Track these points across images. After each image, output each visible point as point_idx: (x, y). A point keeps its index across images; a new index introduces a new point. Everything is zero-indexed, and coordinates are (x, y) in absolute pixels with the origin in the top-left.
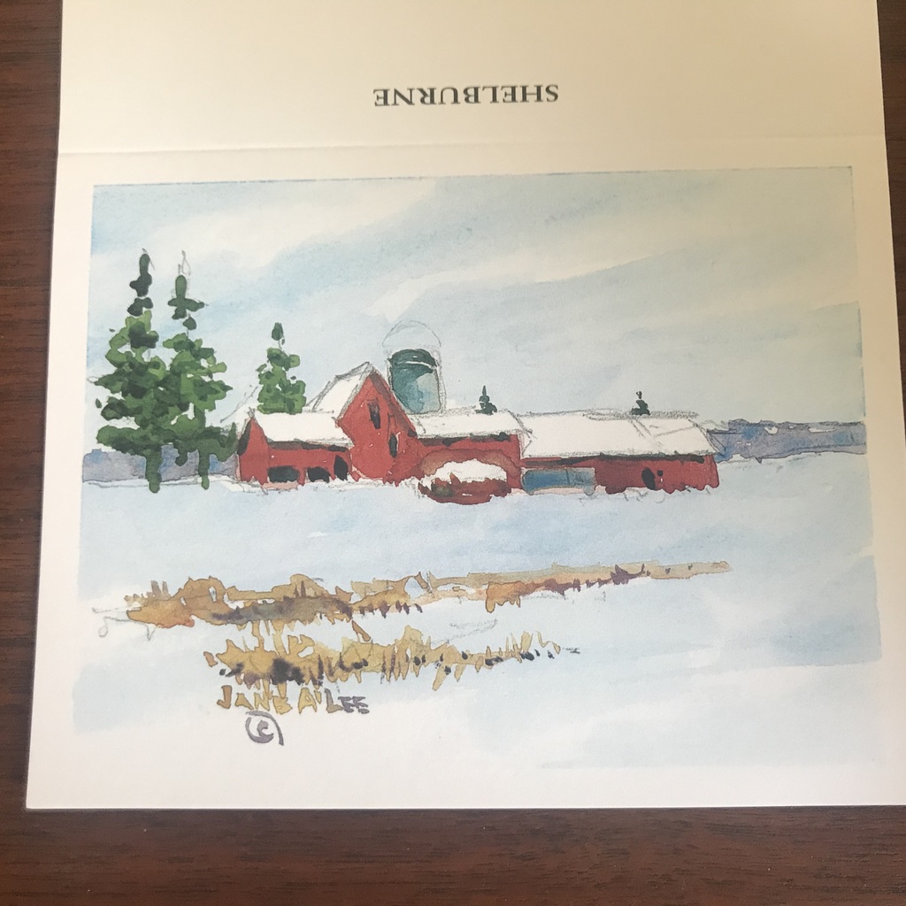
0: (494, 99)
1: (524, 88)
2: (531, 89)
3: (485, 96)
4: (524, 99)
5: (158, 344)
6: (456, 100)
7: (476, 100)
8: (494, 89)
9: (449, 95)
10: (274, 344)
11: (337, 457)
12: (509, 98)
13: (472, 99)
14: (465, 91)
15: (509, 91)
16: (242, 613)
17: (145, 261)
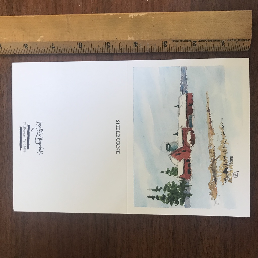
0: (119, 132)
1: (117, 126)
2: (117, 125)
3: (118, 133)
4: (119, 126)
5: (164, 194)
6: (119, 139)
7: (119, 135)
8: (117, 132)
9: (118, 140)
10: (165, 173)
11: (186, 161)
12: (119, 129)
13: (119, 136)
14: (117, 137)
15: (117, 129)
16: (215, 179)
17: (149, 197)
